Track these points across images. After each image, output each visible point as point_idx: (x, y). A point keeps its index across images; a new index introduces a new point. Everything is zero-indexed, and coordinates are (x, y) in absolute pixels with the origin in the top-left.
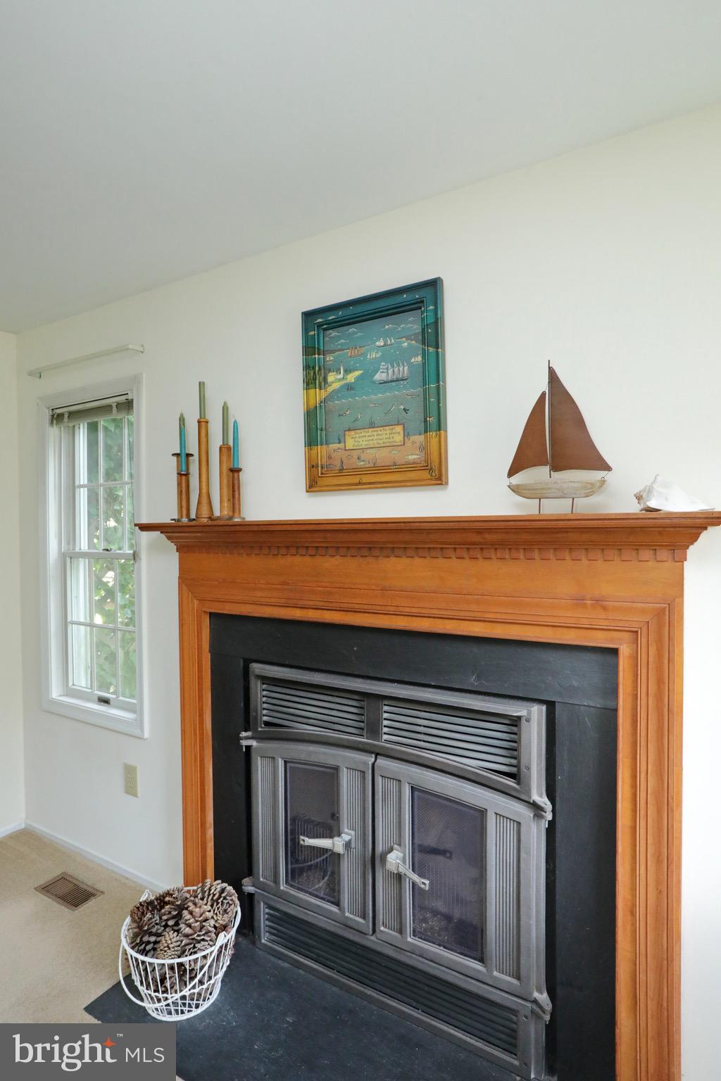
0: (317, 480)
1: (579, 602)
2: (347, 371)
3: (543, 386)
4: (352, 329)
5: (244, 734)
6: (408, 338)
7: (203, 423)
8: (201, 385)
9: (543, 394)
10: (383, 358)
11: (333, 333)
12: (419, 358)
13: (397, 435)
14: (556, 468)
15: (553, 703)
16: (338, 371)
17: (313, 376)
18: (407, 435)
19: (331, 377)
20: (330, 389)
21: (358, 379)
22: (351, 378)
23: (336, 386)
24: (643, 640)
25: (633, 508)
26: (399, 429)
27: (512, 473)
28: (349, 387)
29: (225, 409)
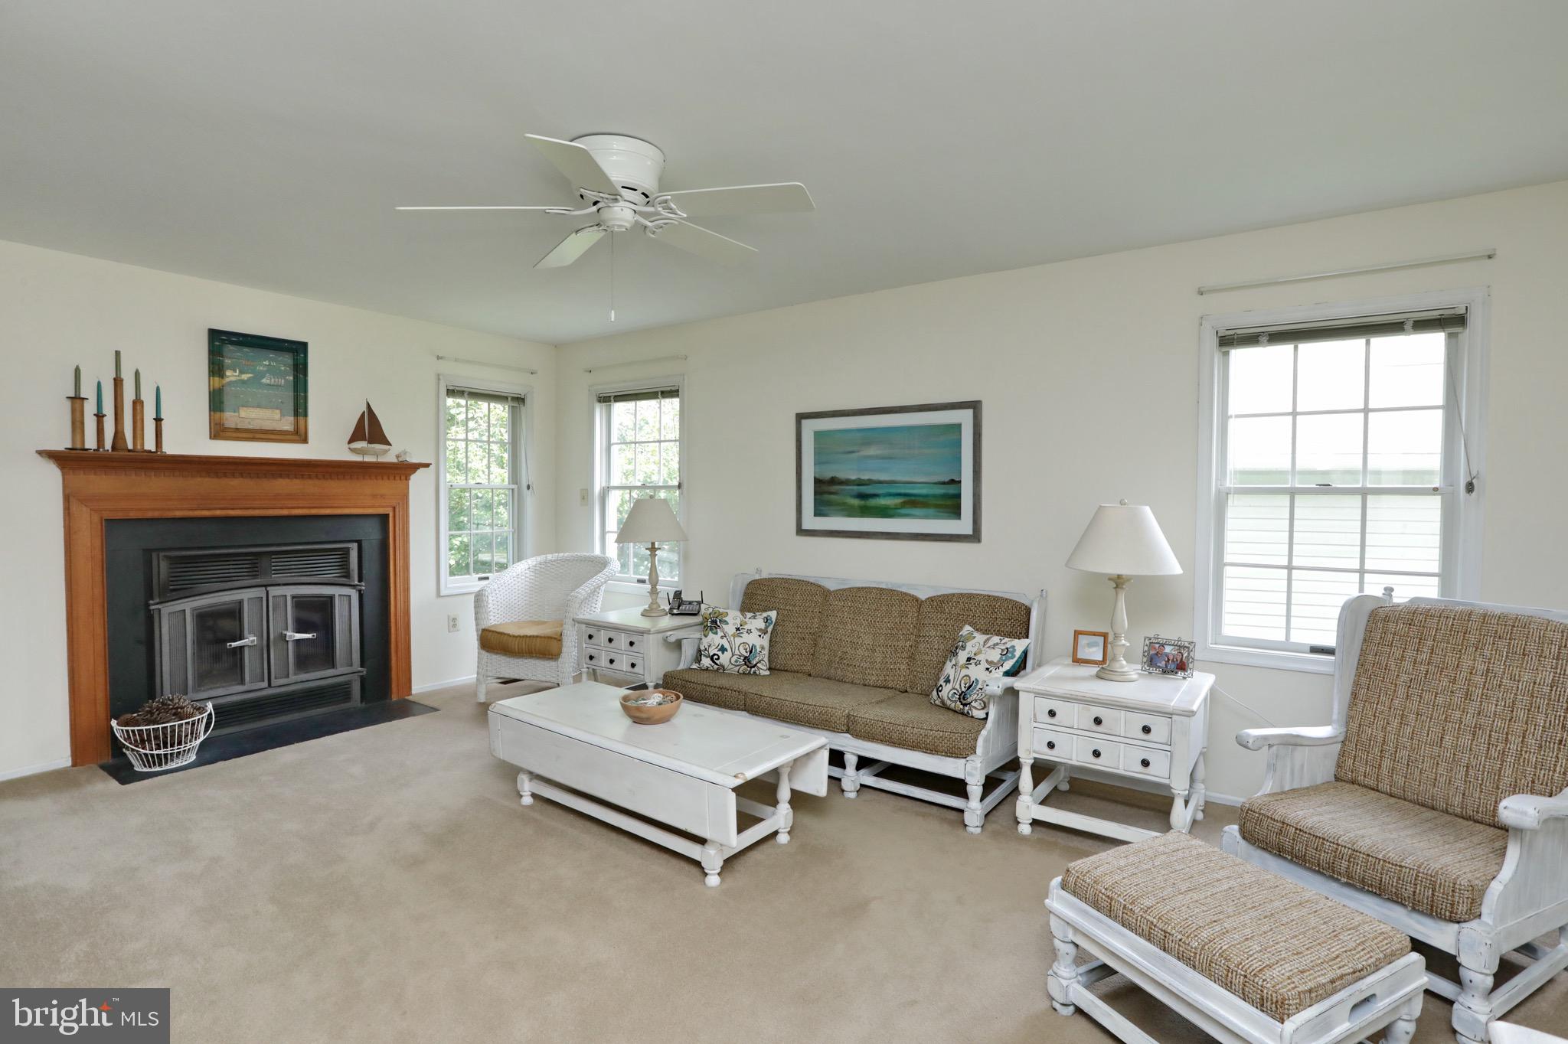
0: (218, 431)
1: (374, 496)
2: (241, 372)
3: (364, 408)
4: (246, 350)
5: (151, 602)
6: (285, 365)
7: (118, 382)
8: (118, 353)
9: (364, 412)
10: (267, 371)
11: (231, 347)
12: (291, 378)
13: (277, 414)
14: (370, 442)
15: (361, 540)
16: (235, 371)
17: (216, 368)
18: (282, 415)
19: (228, 373)
20: (227, 380)
21: (249, 379)
22: (245, 377)
23: (233, 379)
24: (397, 510)
25: (395, 460)
26: (278, 411)
27: (350, 442)
28: (243, 382)
29: (137, 374)
